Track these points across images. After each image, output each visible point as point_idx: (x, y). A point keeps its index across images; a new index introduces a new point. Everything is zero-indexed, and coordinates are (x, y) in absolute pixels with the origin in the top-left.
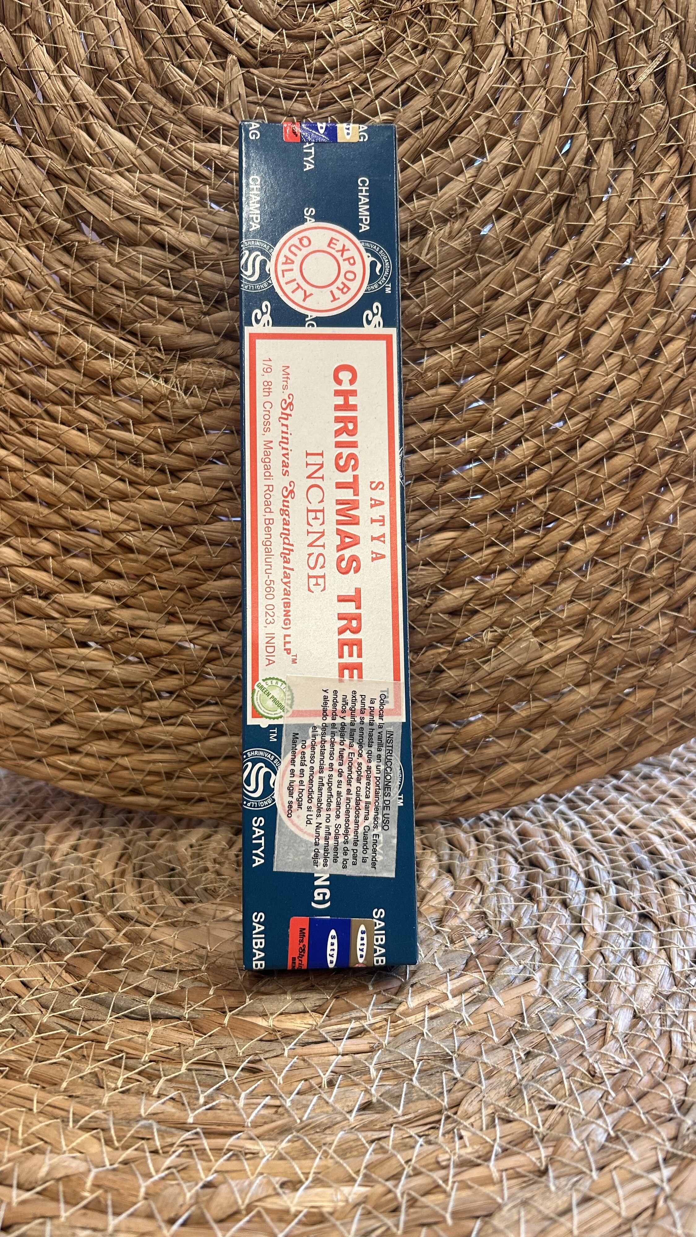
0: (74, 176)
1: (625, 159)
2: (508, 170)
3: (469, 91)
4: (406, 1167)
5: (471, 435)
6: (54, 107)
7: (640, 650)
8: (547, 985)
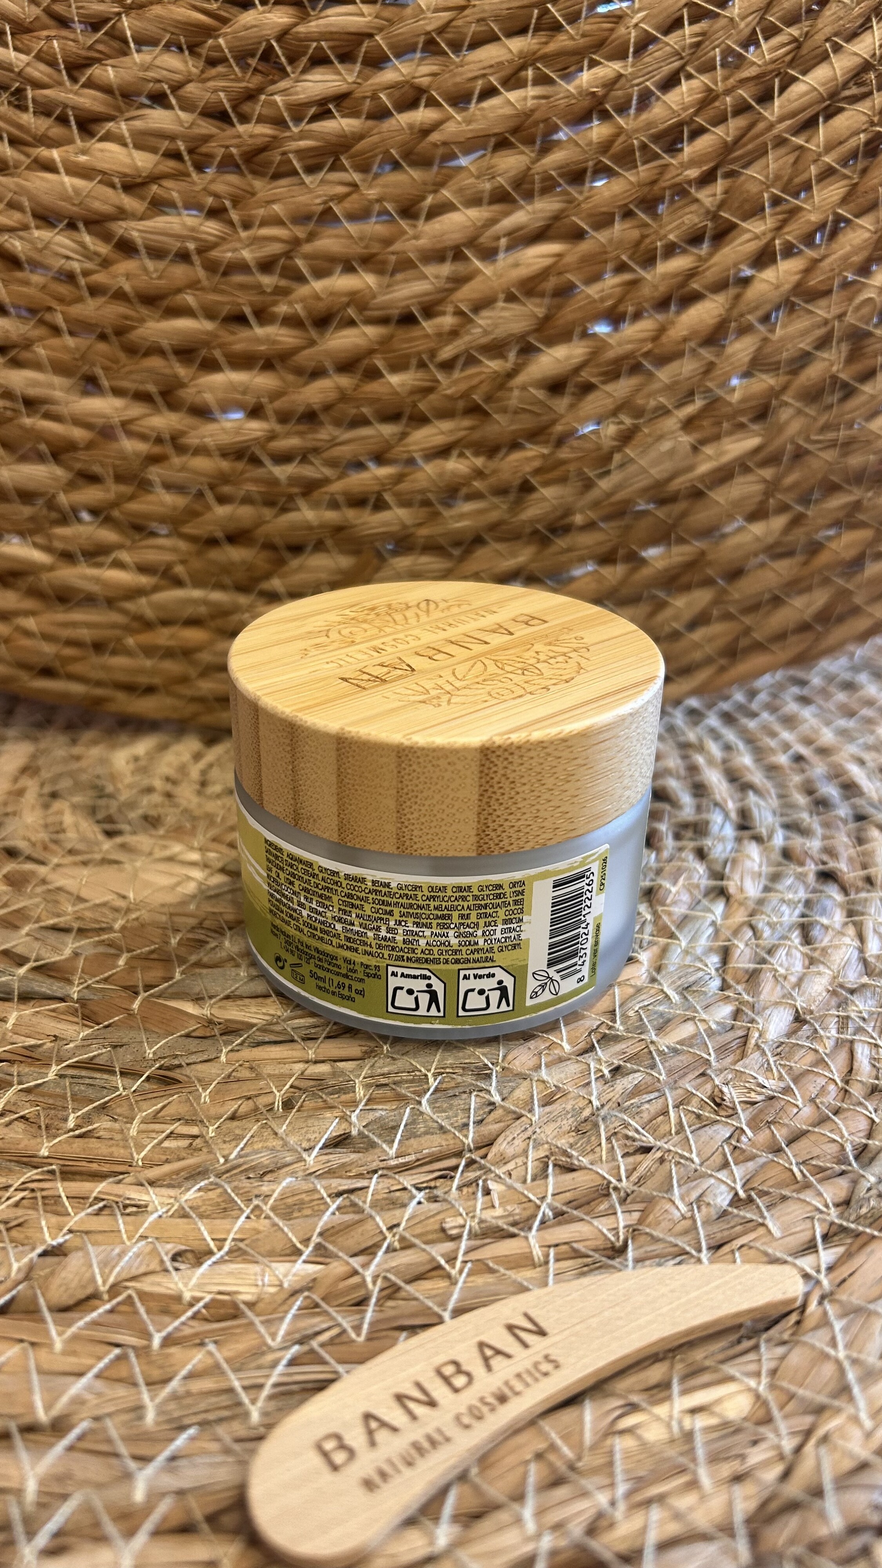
4: (389, 1236)
5: (593, 64)
7: (855, 461)
8: (659, 969)
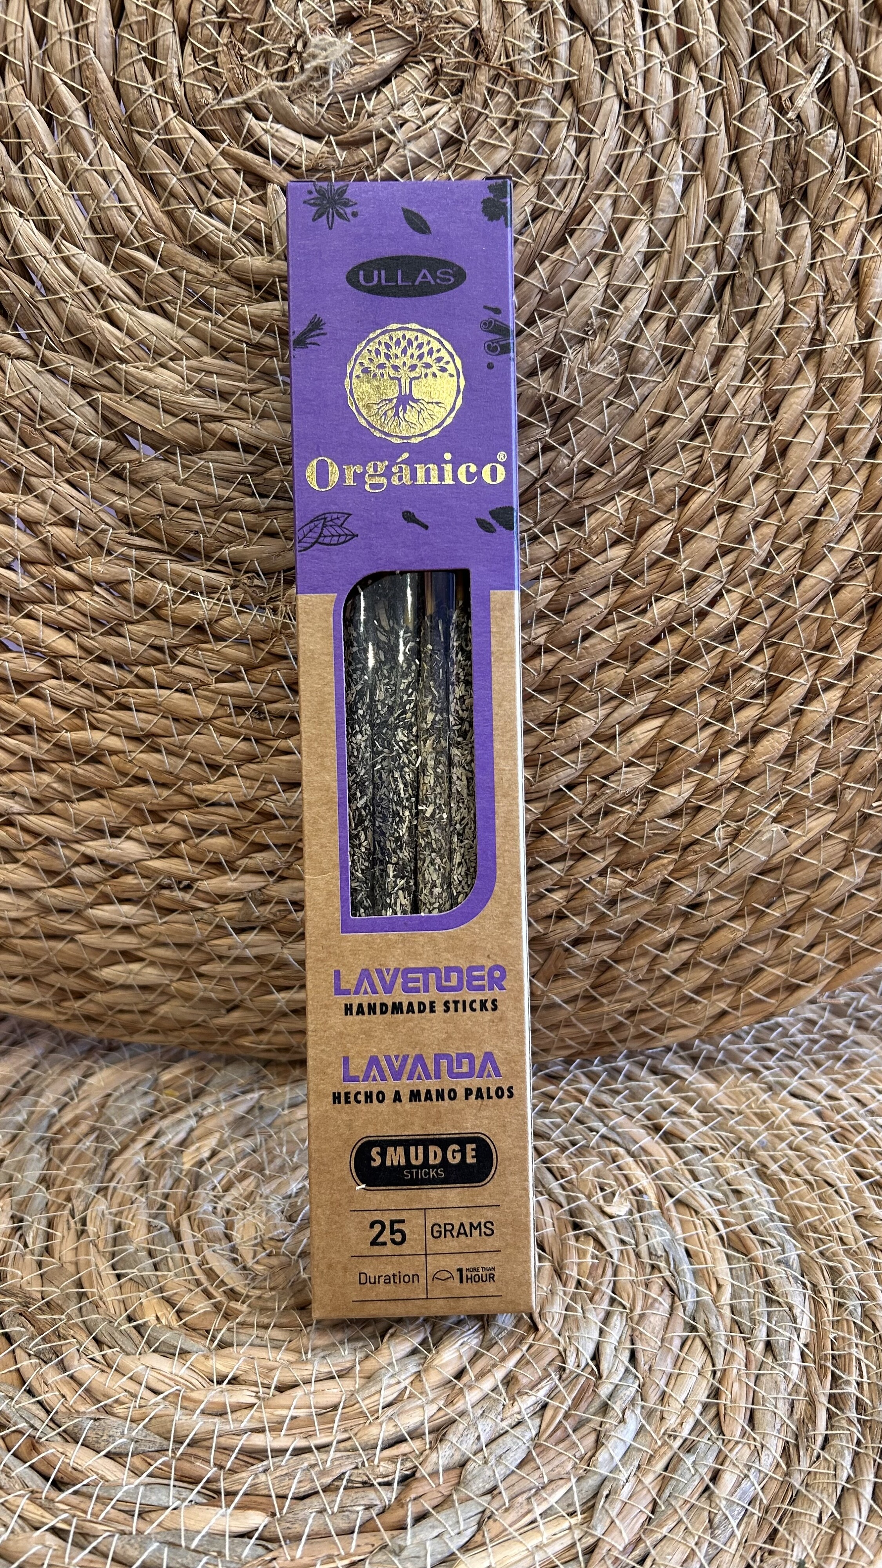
0: (107, 381)
1: (796, 211)
2: (648, 259)
3: (582, 166)
6: (62, 299)
